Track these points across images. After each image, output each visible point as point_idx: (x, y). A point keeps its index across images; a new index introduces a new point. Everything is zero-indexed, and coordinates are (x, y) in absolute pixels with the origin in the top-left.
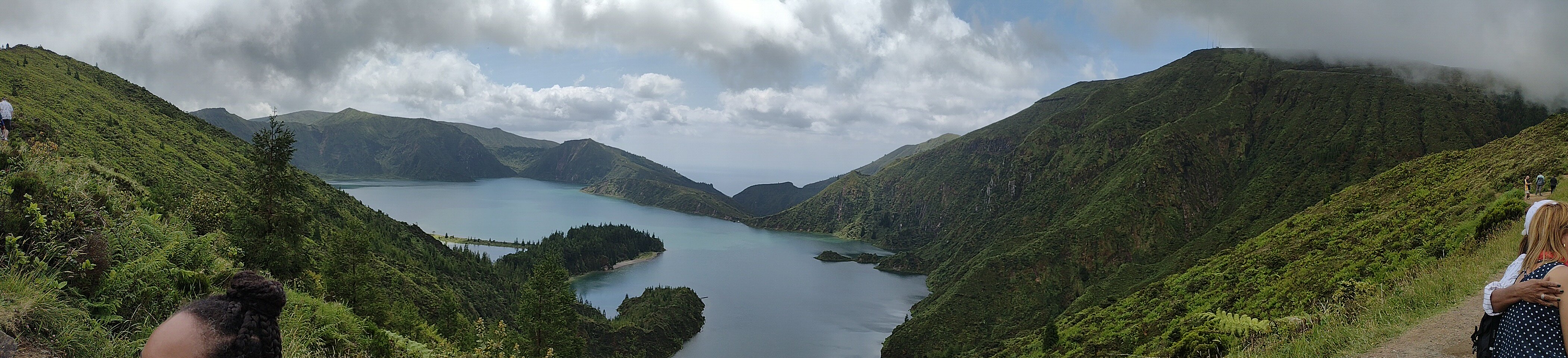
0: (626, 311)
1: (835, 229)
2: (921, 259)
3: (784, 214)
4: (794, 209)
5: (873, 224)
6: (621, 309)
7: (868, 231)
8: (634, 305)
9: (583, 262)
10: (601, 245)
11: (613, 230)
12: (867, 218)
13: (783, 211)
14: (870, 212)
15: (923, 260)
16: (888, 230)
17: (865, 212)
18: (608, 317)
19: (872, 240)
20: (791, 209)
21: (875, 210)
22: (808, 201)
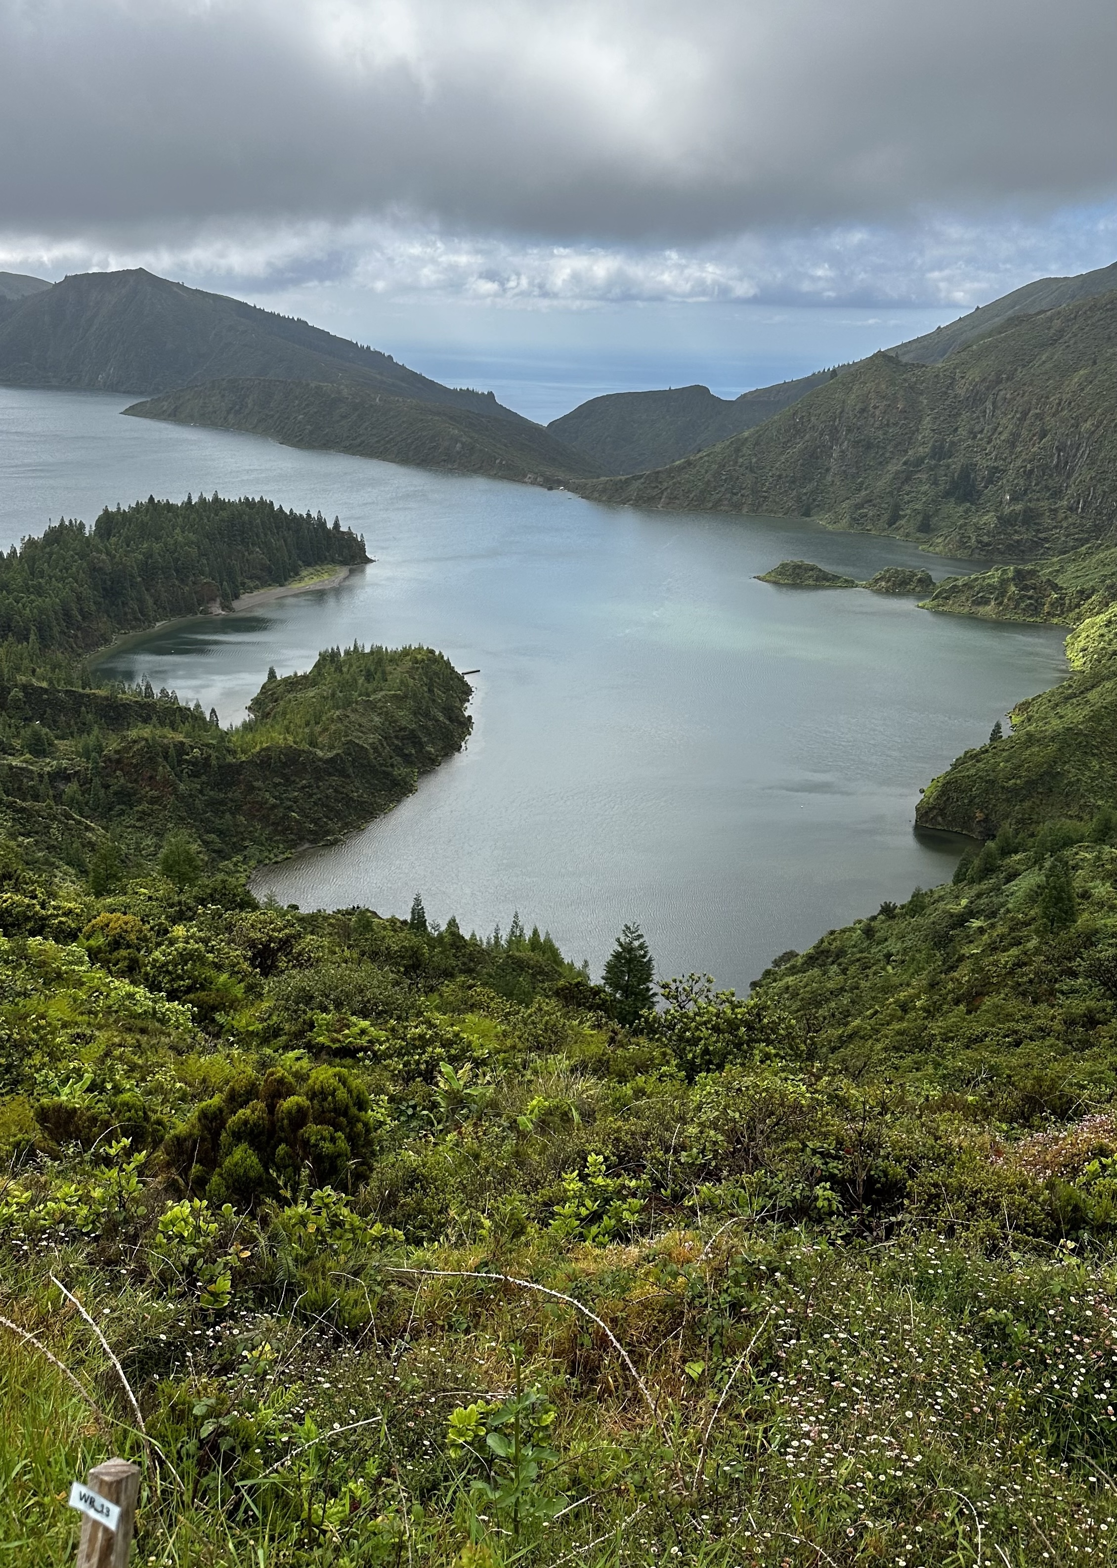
0: (272, 710)
1: (818, 506)
2: (1056, 588)
3: (681, 468)
4: (708, 455)
5: (925, 493)
6: (257, 705)
7: (908, 512)
8: (290, 696)
9: (148, 597)
10: (194, 551)
11: (224, 514)
12: (908, 479)
13: (678, 463)
14: (920, 461)
15: (1061, 588)
16: (967, 511)
17: (905, 463)
18: (224, 725)
19: (918, 535)
20: (700, 455)
21: (933, 457)
22: (746, 434)
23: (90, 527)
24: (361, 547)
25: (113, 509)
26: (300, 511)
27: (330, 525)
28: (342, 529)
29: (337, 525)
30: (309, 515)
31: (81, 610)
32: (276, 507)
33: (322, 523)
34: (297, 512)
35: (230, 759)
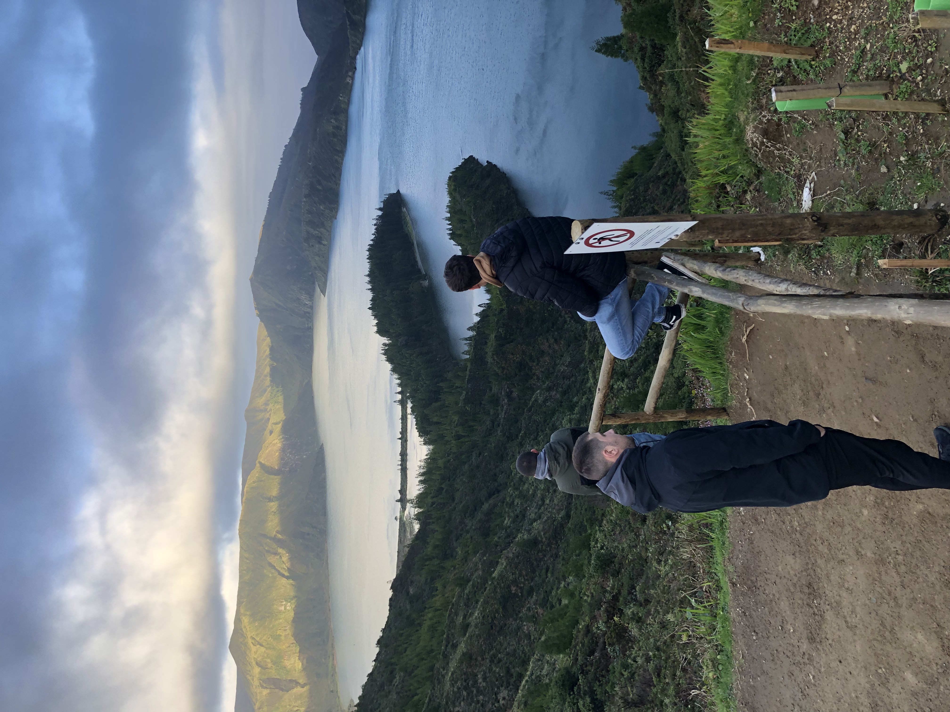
23: (385, 340)
24: (391, 196)
25: (375, 329)
26: (373, 229)
27: (380, 213)
28: (382, 207)
29: (380, 209)
30: (375, 225)
31: (427, 354)
32: (371, 243)
33: (380, 217)
34: (373, 231)
35: (505, 312)
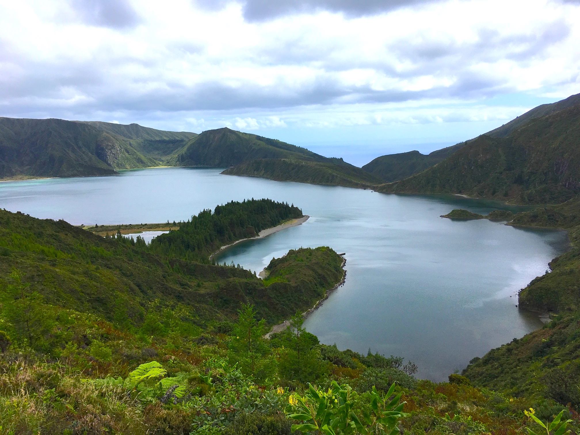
0: (273, 270)
2: (561, 215)
3: (412, 179)
4: (422, 173)
6: (268, 269)
7: (500, 190)
9: (232, 232)
10: (246, 217)
11: (255, 204)
12: (498, 178)
16: (522, 189)
18: (258, 277)
19: (504, 198)
20: (419, 174)
22: (435, 166)
23: (213, 211)
24: (301, 212)
25: (220, 205)
27: (290, 206)
28: (294, 207)
30: (283, 203)
31: (211, 239)
32: (272, 201)
33: (287, 205)
34: (279, 202)
35: (262, 287)
